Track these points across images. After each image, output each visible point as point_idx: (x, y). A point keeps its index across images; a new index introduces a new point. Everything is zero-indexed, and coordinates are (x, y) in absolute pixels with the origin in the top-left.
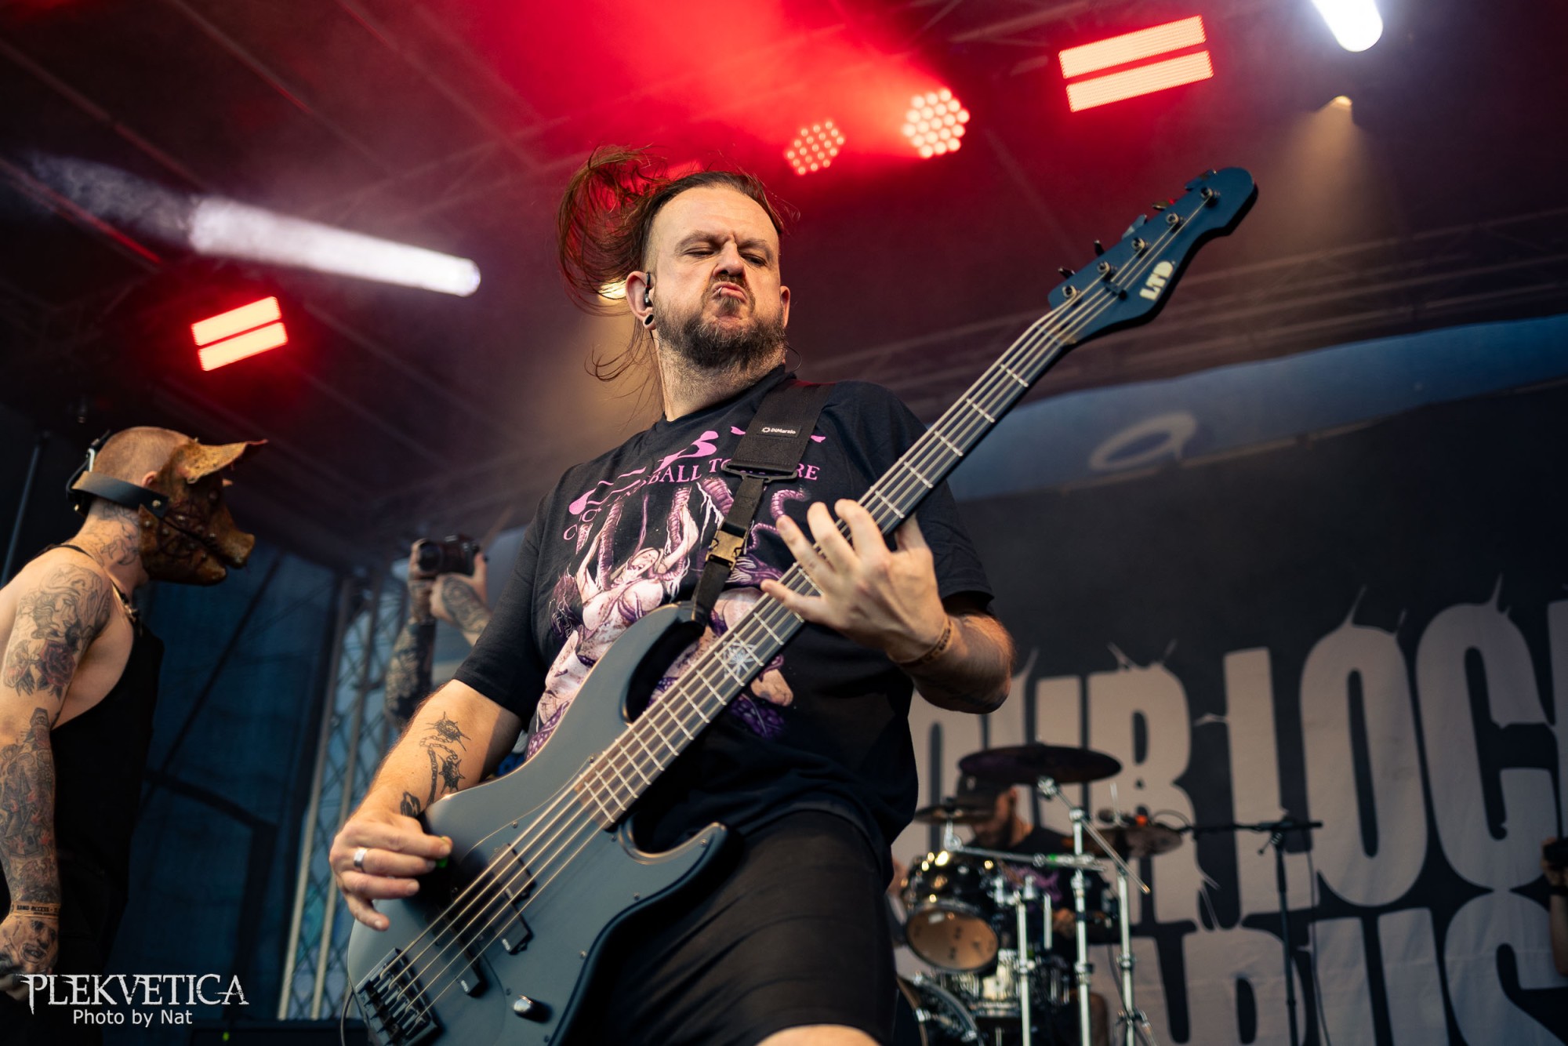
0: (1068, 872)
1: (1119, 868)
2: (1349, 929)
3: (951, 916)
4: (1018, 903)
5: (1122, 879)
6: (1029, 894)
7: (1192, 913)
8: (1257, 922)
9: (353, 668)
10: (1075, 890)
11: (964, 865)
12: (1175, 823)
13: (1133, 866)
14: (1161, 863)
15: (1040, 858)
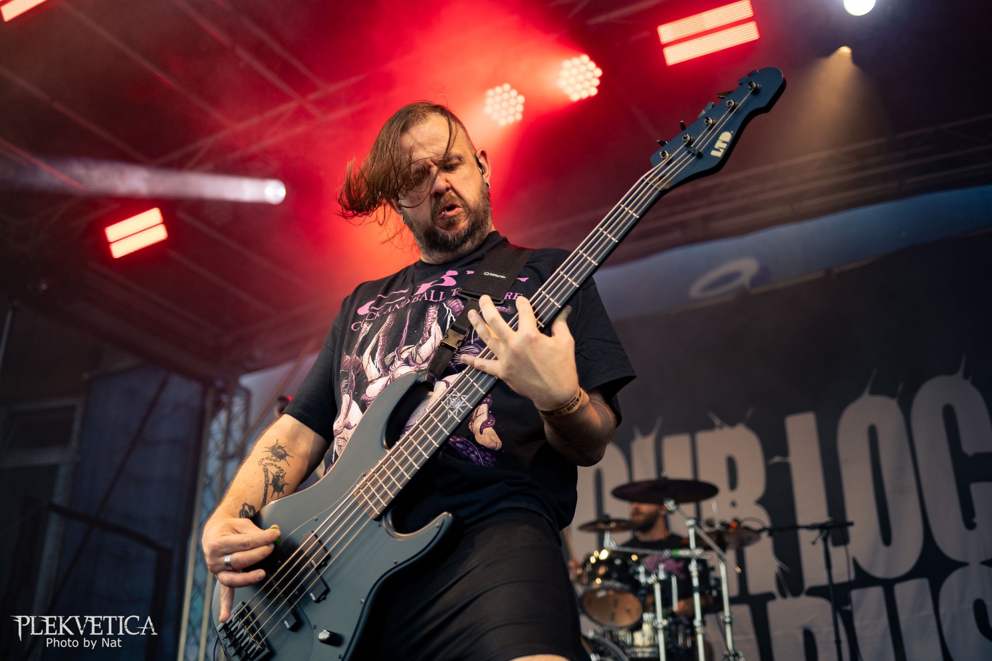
1: (720, 557)
2: (875, 594)
3: (611, 593)
4: (655, 582)
5: (723, 564)
6: (662, 576)
7: (772, 587)
8: (815, 592)
11: (618, 558)
12: (756, 526)
13: (731, 555)
14: (750, 551)
15: (668, 552)
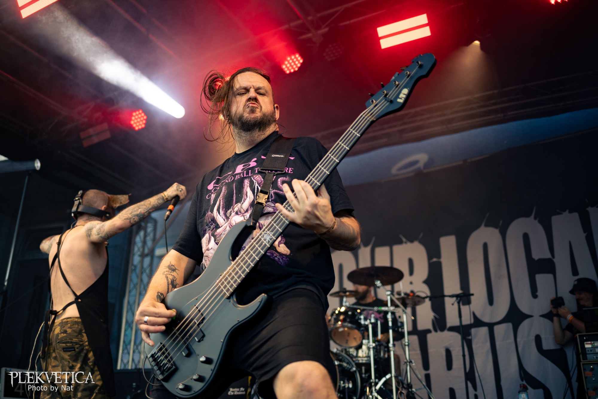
0: (386, 313)
1: (403, 311)
2: (484, 330)
3: (346, 329)
4: (369, 324)
5: (405, 315)
7: (430, 326)
8: (453, 329)
9: (139, 249)
10: (388, 319)
11: (350, 311)
12: (423, 295)
13: (409, 310)
14: (419, 308)
15: (376, 308)
